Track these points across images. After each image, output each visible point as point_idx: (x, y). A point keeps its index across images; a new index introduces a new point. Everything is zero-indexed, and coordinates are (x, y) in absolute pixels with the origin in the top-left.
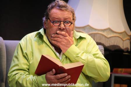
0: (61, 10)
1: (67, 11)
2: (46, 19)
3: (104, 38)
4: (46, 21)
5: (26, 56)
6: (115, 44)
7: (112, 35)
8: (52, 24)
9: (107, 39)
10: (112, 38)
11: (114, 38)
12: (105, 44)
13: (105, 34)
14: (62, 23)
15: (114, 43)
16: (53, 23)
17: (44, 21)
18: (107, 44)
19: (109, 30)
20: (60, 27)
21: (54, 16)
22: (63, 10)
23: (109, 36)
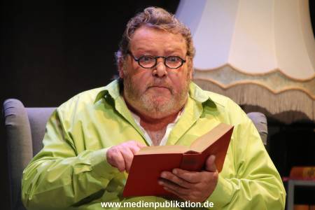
0: (157, 29)
1: (171, 32)
2: (123, 53)
3: (265, 94)
4: (124, 58)
5: (71, 140)
6: (294, 109)
7: (285, 87)
8: (136, 64)
9: (273, 97)
10: (285, 95)
11: (289, 94)
12: (268, 109)
13: (267, 84)
14: (161, 60)
15: (291, 107)
16: (138, 61)
17: (118, 61)
18: (274, 110)
19: (279, 75)
20: (155, 71)
21: (142, 46)
22: (162, 30)
23: (278, 90)
